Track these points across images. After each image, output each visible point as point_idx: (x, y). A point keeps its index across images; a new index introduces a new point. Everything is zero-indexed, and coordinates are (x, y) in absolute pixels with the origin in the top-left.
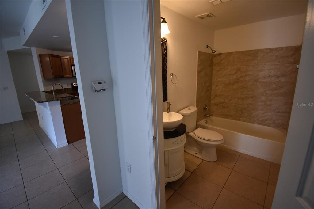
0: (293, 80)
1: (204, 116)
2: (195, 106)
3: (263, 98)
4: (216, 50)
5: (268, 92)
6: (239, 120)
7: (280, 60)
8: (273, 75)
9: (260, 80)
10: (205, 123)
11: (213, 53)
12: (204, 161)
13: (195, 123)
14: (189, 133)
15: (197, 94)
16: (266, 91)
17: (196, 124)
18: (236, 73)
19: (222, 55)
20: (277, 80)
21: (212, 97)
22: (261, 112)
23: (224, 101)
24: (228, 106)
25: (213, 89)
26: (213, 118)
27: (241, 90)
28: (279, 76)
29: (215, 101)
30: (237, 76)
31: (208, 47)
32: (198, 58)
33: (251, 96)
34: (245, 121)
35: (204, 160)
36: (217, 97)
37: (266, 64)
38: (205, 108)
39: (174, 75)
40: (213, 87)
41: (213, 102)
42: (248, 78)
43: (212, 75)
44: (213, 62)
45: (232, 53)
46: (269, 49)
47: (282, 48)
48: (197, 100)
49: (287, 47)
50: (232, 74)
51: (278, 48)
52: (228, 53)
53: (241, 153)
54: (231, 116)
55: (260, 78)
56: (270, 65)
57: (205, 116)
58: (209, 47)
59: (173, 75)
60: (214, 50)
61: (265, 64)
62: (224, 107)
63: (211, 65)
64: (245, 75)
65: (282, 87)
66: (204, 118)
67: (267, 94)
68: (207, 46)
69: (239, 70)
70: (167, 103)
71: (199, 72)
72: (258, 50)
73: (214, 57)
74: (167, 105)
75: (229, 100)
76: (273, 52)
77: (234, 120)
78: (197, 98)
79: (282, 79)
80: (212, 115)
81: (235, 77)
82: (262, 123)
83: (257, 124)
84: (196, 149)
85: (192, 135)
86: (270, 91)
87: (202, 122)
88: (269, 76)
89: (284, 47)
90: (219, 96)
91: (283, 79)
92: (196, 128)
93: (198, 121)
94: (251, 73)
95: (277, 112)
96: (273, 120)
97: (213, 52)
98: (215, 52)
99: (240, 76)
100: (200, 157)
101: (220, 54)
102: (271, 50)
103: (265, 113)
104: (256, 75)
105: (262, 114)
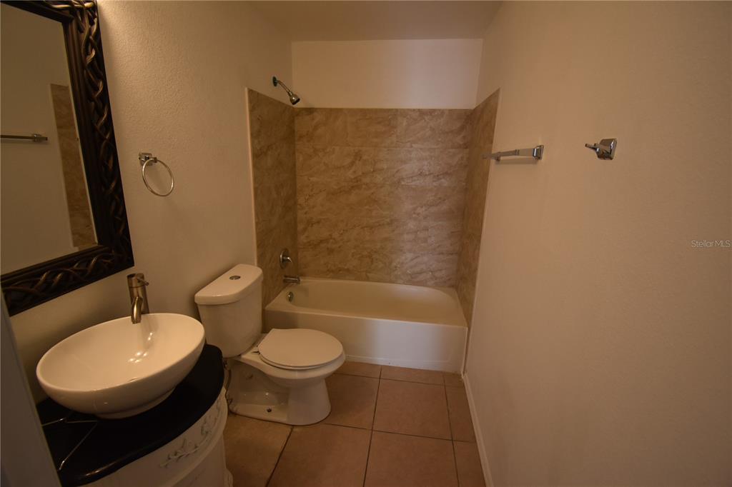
0: (464, 184)
1: (285, 281)
2: (256, 263)
3: (411, 225)
4: (300, 97)
5: (420, 210)
6: (368, 279)
7: (440, 140)
8: (427, 173)
9: (403, 183)
10: (287, 303)
11: (294, 103)
12: (296, 430)
13: (260, 310)
14: (240, 355)
15: (257, 224)
16: (415, 209)
17: (263, 311)
18: (353, 163)
19: (315, 114)
20: (435, 184)
21: (300, 227)
22: (410, 256)
23: (331, 235)
24: (340, 247)
25: (300, 205)
26: (307, 282)
27: (367, 207)
28: (438, 176)
29: (307, 237)
30: (355, 172)
31: (278, 84)
32: (251, 111)
33: (388, 220)
34: (379, 281)
35: (293, 426)
36: (312, 226)
37: (413, 145)
38: (283, 260)
39: (155, 160)
40: (301, 200)
41: (302, 239)
42: (379, 178)
43: (295, 165)
44: (294, 131)
45: (341, 110)
46: (419, 110)
47: (442, 112)
48: (257, 241)
49: (450, 110)
50: (343, 166)
51: (434, 110)
52: (331, 110)
53: (382, 367)
54: (348, 270)
55: (403, 179)
56: (421, 149)
57: (286, 283)
58: (280, 82)
59: (149, 160)
60: (295, 96)
61: (412, 147)
62: (330, 251)
63: (291, 136)
64: (372, 170)
65: (444, 200)
66: (284, 288)
67: (418, 214)
68: (274, 79)
69: (358, 155)
70: (130, 277)
71: (257, 156)
72: (397, 110)
73: (298, 115)
74: (131, 288)
75: (342, 232)
76: (426, 118)
77: (355, 280)
78: (258, 234)
79: (443, 180)
80: (303, 275)
81: (350, 174)
82: (413, 280)
83: (404, 283)
84: (267, 394)
85: (250, 361)
86: (424, 209)
87: (280, 303)
88: (421, 174)
89: (446, 110)
90: (318, 222)
91: (445, 182)
92: (265, 330)
93: (266, 300)
94: (385, 167)
95: (439, 254)
96: (432, 272)
97: (291, 100)
98: (298, 100)
99: (363, 173)
100: (284, 420)
101: (310, 111)
102: (422, 113)
103: (416, 257)
104: (395, 170)
105: (412, 260)
